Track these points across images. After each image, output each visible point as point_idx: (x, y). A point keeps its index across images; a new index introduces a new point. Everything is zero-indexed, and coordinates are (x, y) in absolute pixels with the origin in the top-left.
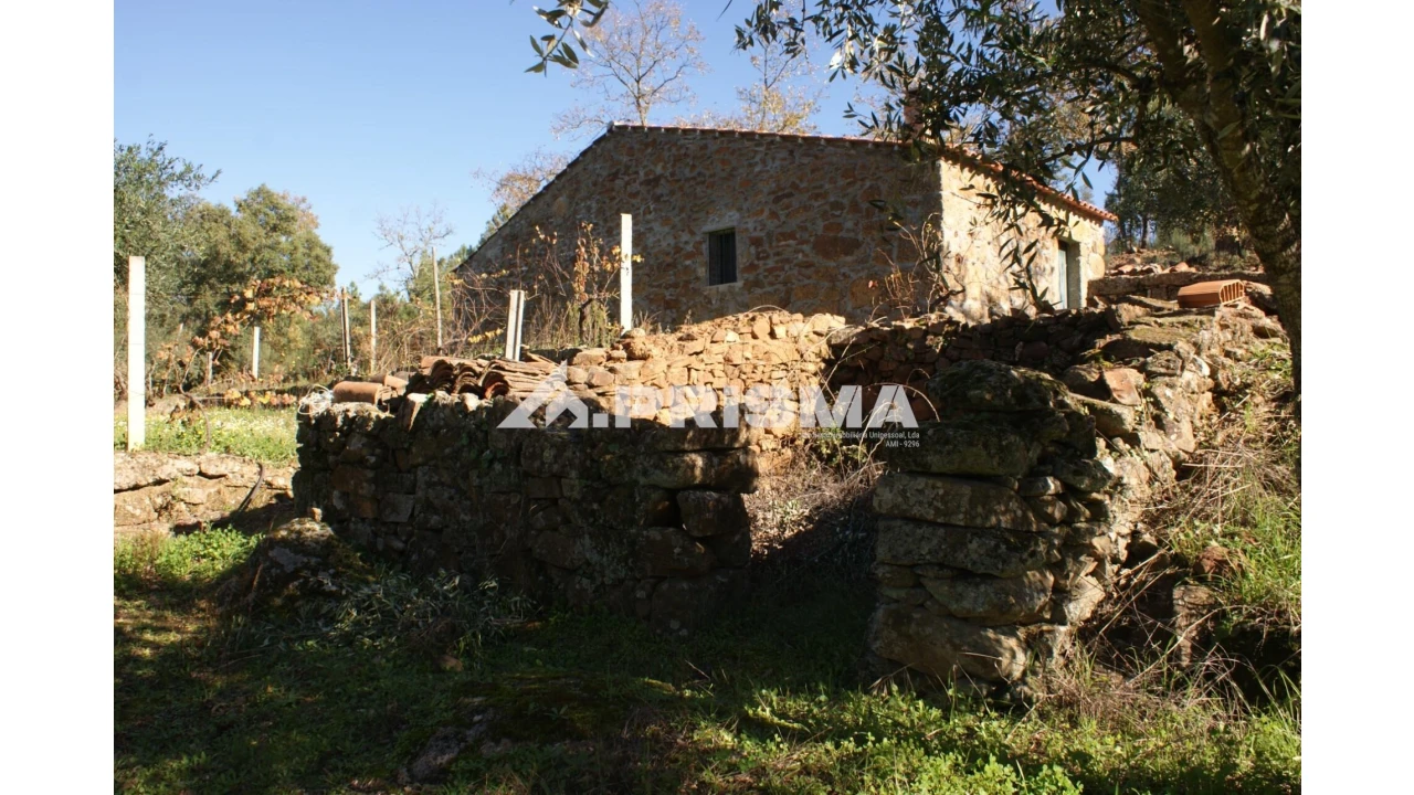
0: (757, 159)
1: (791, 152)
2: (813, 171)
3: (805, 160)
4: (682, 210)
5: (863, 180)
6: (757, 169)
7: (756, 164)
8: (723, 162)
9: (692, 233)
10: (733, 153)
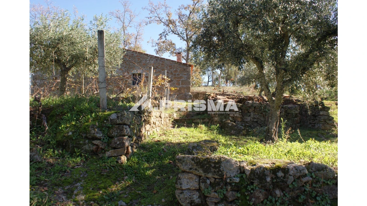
0: (148, 59)
1: (157, 60)
2: (162, 65)
3: (160, 62)
4: (125, 67)
5: (174, 68)
6: (148, 62)
7: (147, 61)
8: (138, 59)
9: (128, 73)
10: (141, 57)
